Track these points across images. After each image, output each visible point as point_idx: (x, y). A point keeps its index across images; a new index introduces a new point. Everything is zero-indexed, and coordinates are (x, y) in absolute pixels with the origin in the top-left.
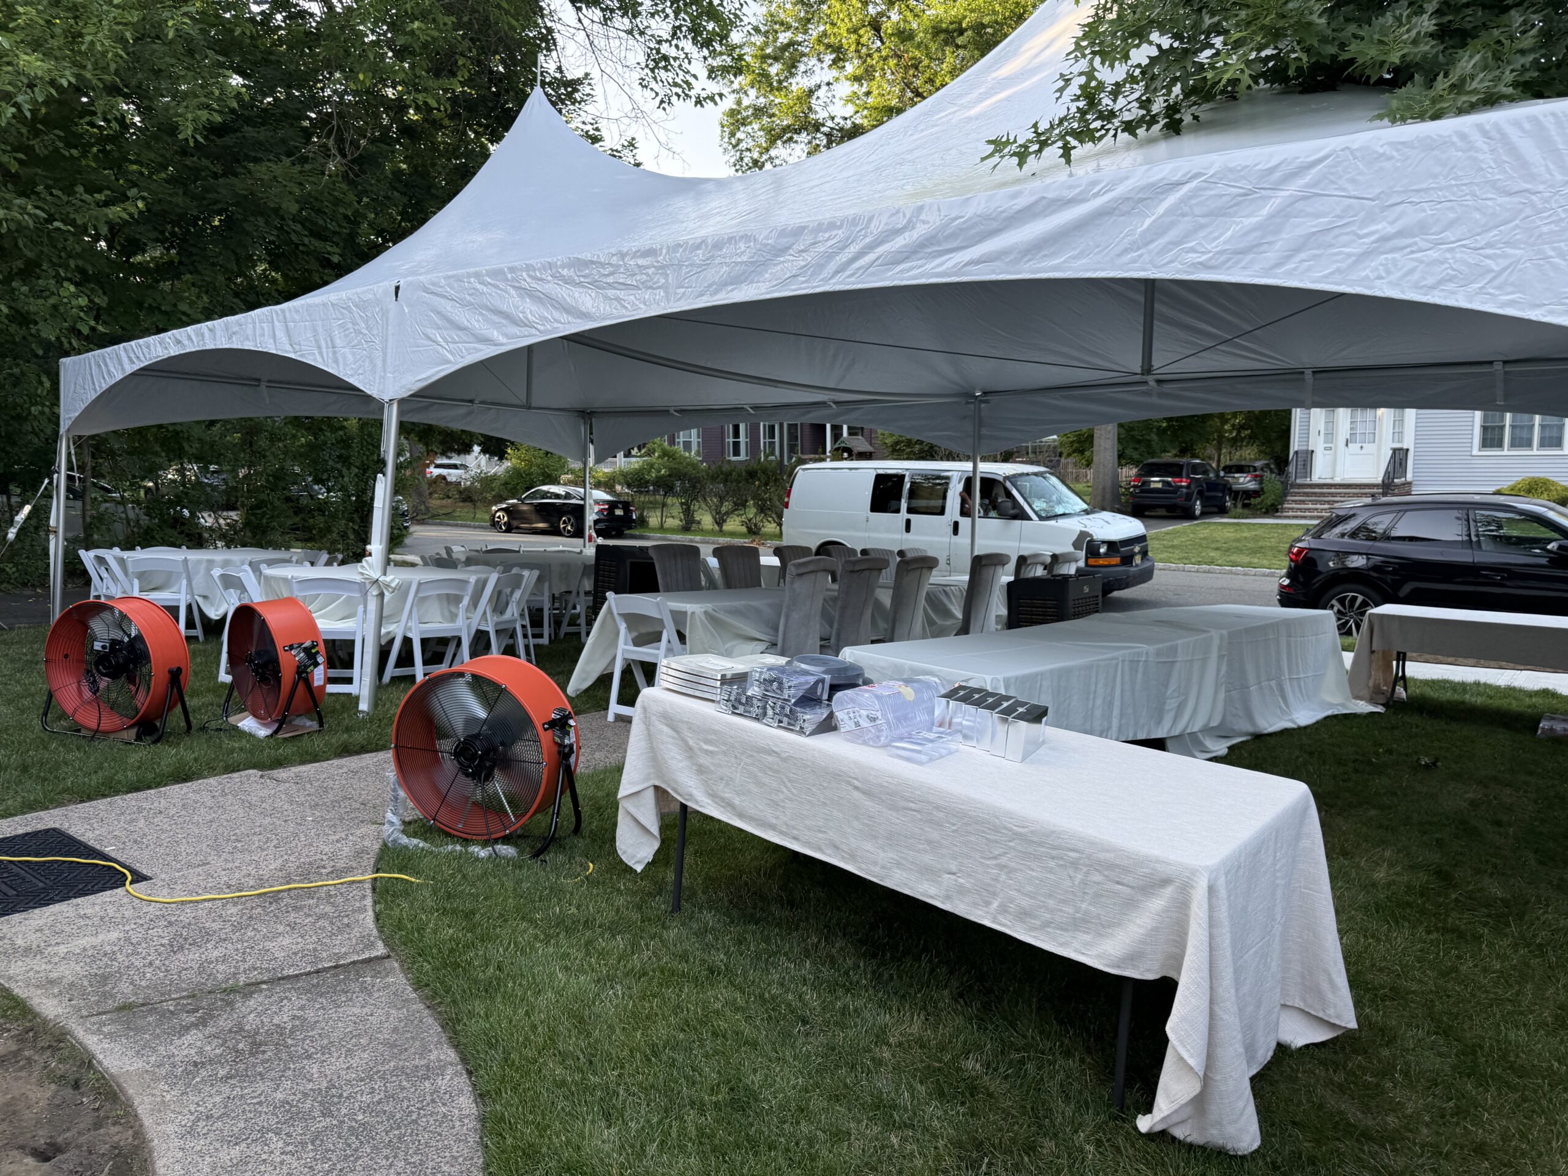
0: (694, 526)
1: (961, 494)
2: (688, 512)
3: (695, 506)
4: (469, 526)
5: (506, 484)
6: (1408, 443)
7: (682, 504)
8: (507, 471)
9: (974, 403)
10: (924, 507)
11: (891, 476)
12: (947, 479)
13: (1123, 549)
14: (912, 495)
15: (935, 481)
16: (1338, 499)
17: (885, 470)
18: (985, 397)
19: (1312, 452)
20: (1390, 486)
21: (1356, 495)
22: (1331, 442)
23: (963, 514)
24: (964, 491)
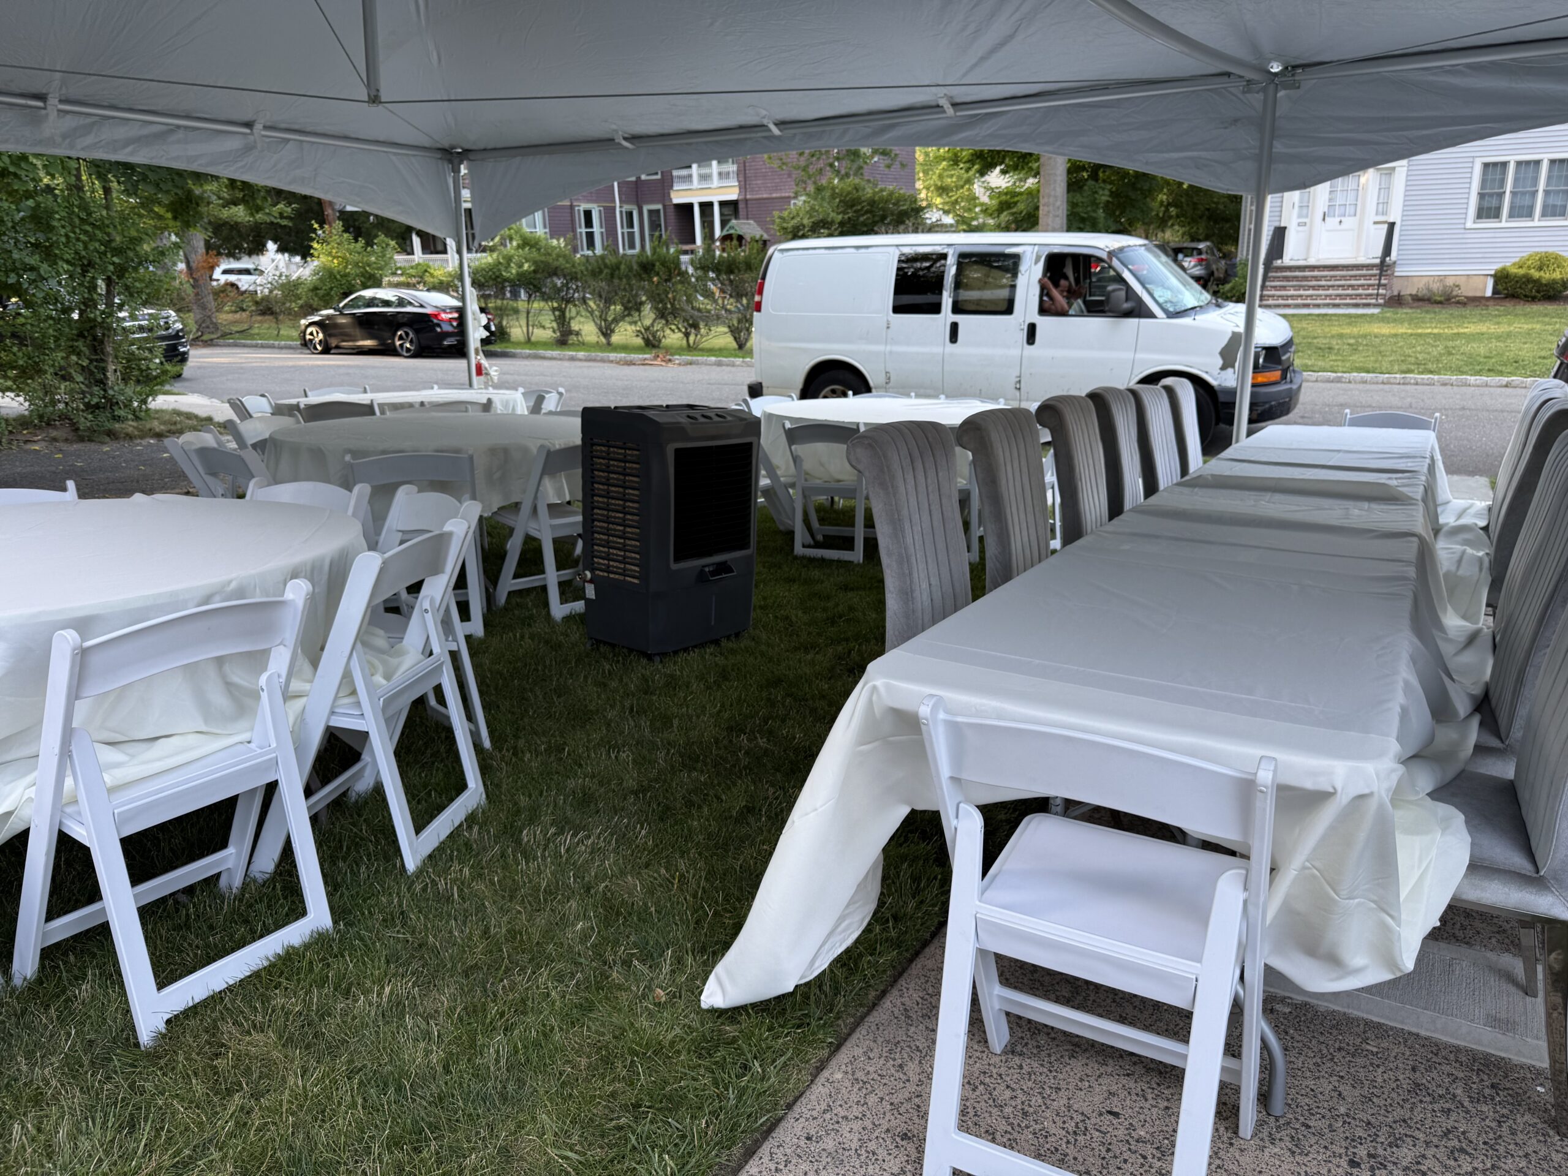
0: (573, 339)
1: (1040, 281)
2: (562, 320)
3: (571, 311)
4: (272, 347)
5: (315, 289)
6: (1395, 216)
7: (554, 309)
8: (315, 273)
9: (1264, 90)
10: (978, 302)
11: (925, 257)
12: (1016, 259)
13: (1284, 358)
14: (958, 285)
15: (995, 261)
16: (1323, 283)
17: (914, 248)
18: (1293, 75)
19: (1285, 228)
20: (1384, 267)
21: (1343, 277)
22: (1307, 216)
23: (1043, 311)
24: (1044, 275)
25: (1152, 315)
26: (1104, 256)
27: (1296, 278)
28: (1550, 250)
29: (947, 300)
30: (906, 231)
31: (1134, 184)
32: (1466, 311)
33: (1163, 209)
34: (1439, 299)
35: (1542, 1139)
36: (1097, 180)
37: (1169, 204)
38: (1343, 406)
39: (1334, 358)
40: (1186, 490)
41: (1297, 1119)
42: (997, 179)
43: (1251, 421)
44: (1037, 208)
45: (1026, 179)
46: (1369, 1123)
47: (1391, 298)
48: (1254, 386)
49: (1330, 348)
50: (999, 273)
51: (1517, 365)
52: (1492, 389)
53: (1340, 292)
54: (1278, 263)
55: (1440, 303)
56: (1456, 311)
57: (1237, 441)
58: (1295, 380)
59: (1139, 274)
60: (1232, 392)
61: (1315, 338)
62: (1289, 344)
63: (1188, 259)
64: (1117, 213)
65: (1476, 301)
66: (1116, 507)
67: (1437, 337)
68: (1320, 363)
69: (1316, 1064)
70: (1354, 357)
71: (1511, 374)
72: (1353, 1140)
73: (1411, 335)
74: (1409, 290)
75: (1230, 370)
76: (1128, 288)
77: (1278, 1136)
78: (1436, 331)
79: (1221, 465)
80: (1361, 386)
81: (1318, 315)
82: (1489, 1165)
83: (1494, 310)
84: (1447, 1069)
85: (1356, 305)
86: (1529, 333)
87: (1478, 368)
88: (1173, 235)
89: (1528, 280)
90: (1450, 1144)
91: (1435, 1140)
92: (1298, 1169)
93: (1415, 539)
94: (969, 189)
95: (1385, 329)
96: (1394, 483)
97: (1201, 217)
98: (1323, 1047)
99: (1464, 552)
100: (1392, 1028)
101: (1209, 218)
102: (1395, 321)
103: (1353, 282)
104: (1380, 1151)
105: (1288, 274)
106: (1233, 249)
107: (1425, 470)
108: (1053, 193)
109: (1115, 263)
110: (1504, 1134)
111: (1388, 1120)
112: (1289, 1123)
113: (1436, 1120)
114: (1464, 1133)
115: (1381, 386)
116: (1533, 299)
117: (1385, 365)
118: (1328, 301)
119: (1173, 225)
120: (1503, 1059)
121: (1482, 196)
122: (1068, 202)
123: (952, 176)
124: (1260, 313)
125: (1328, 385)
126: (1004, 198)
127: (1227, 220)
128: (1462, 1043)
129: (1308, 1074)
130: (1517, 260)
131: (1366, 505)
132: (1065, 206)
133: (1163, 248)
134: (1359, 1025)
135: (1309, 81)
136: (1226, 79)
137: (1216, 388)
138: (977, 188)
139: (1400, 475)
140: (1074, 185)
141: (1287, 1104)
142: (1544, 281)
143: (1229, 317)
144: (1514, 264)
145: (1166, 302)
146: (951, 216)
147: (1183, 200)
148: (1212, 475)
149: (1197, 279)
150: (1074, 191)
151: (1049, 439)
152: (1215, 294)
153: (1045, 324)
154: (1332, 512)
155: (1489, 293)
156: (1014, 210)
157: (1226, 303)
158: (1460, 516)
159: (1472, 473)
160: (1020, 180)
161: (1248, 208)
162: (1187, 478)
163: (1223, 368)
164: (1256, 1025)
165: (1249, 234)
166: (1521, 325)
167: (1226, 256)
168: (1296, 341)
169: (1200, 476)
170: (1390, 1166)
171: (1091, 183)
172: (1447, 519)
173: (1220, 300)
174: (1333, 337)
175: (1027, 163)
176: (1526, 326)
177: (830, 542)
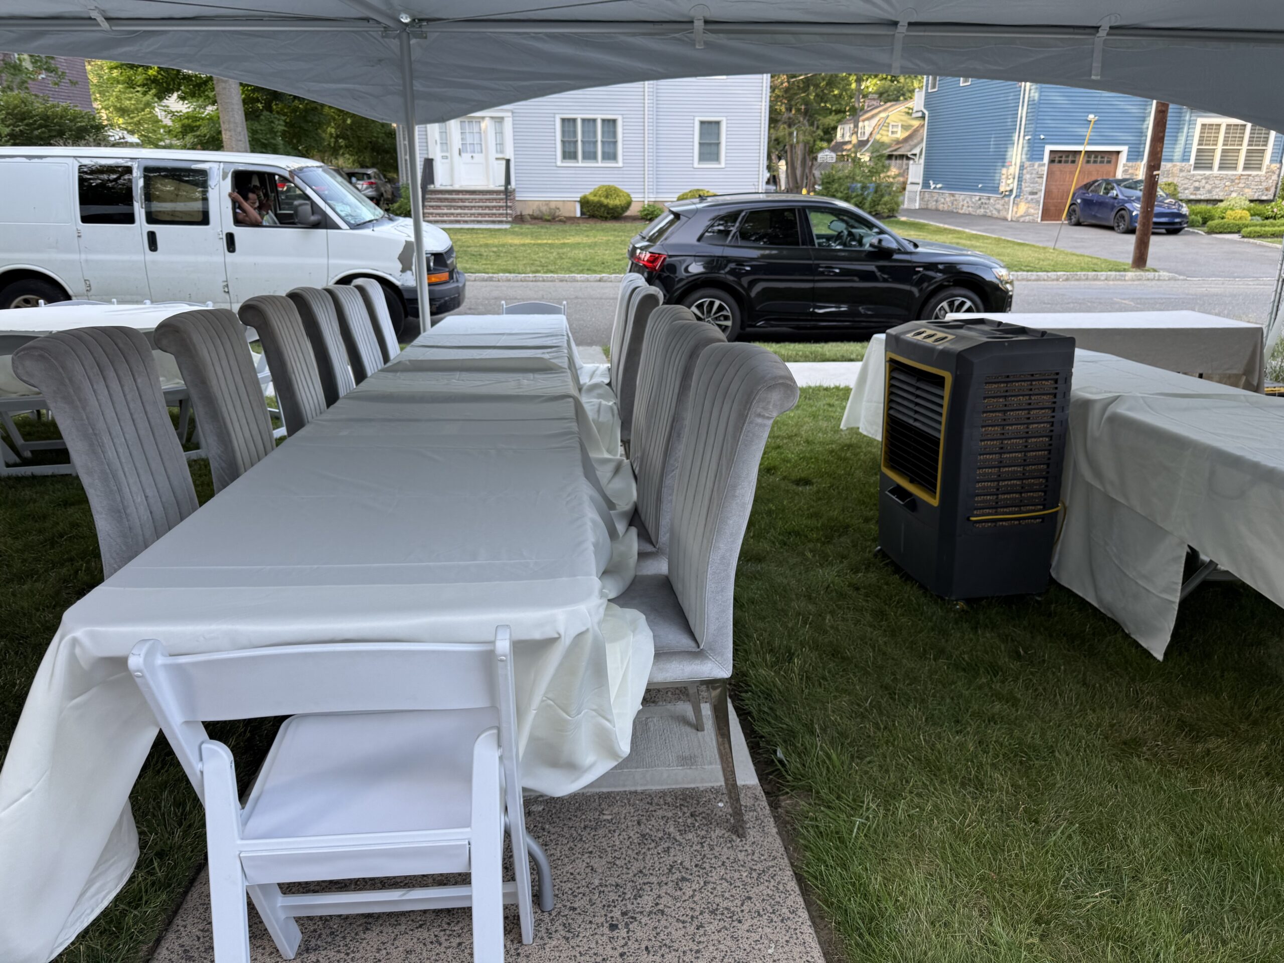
1: (230, 195)
6: (509, 154)
9: (399, 36)
10: (173, 213)
11: (110, 169)
12: (204, 173)
13: (449, 262)
14: (149, 197)
15: (184, 176)
16: (467, 204)
17: (95, 160)
18: (420, 27)
19: (432, 160)
20: (507, 193)
21: (481, 200)
22: (447, 151)
23: (238, 222)
24: (233, 190)
25: (337, 227)
26: (287, 175)
27: (446, 199)
28: (611, 184)
29: (139, 211)
30: (87, 145)
31: (305, 117)
32: (566, 227)
33: (333, 140)
34: (548, 218)
35: (729, 845)
36: (271, 111)
37: (337, 137)
38: (498, 299)
39: (484, 262)
40: (390, 375)
41: (565, 906)
42: (175, 103)
43: (432, 313)
44: (220, 133)
45: (205, 106)
46: (617, 885)
47: (516, 217)
48: (430, 285)
49: (481, 255)
50: (188, 187)
51: (604, 266)
52: (592, 284)
53: (480, 211)
54: (431, 187)
55: (548, 221)
56: (560, 227)
57: (425, 331)
58: (460, 279)
59: (321, 193)
60: (414, 291)
61: (469, 247)
62: (450, 251)
63: (361, 182)
64: (295, 141)
65: (571, 220)
66: (331, 395)
67: (551, 246)
68: (475, 267)
69: (571, 849)
70: (499, 262)
71: (601, 272)
72: (609, 906)
73: (534, 244)
74: (527, 212)
75: (409, 273)
76: (313, 204)
77: (553, 929)
78: (550, 242)
79: (414, 351)
80: (507, 284)
81: (468, 229)
82: (702, 883)
83: (584, 226)
84: (660, 813)
85: (493, 222)
86: (607, 243)
87: (581, 268)
88: (346, 162)
89: (601, 205)
90: (675, 877)
91: (664, 879)
92: (573, 953)
93: (571, 400)
94: (151, 112)
95: (517, 241)
96: (547, 356)
97: (366, 148)
98: (573, 831)
99: (600, 404)
100: (618, 793)
101: (373, 150)
102: (522, 234)
103: (488, 204)
104: (630, 907)
105: (440, 196)
106: (395, 176)
107: (565, 345)
108: (232, 120)
109: (297, 181)
110: (707, 852)
111: (629, 876)
112: (559, 913)
113: (661, 860)
114: (681, 864)
115: (521, 283)
116: (605, 219)
117: (521, 267)
118: (473, 218)
119: (343, 154)
120: (693, 789)
121: (563, 142)
122: (248, 128)
123: (130, 99)
124: (425, 226)
125: (484, 283)
126: (186, 121)
127: (387, 152)
128: (665, 787)
129: (566, 860)
130: (592, 190)
131: (531, 376)
132: (246, 131)
133: (338, 171)
134: (595, 801)
135: (434, 33)
136: (365, 23)
137: (400, 287)
138: (159, 112)
139: (549, 350)
140: (251, 115)
141: (556, 896)
142: (610, 206)
143: (401, 228)
144: (591, 193)
145: (347, 216)
146: (136, 136)
147: (349, 133)
148: (410, 361)
149: (371, 199)
150: (252, 119)
151: (257, 338)
152: (387, 210)
153: (241, 233)
154: (508, 384)
155: (578, 214)
156: (198, 133)
157: (397, 218)
158: (592, 376)
159: (590, 344)
160: (200, 107)
161: (401, 143)
162: (389, 364)
163: (403, 271)
164: (523, 843)
165: (406, 164)
166: (601, 238)
167: (390, 181)
168: (456, 249)
169: (399, 363)
170: (638, 916)
171: (266, 113)
172: (585, 380)
173: (391, 215)
174: (481, 246)
175: (204, 92)
176: (605, 238)
177: (39, 458)
